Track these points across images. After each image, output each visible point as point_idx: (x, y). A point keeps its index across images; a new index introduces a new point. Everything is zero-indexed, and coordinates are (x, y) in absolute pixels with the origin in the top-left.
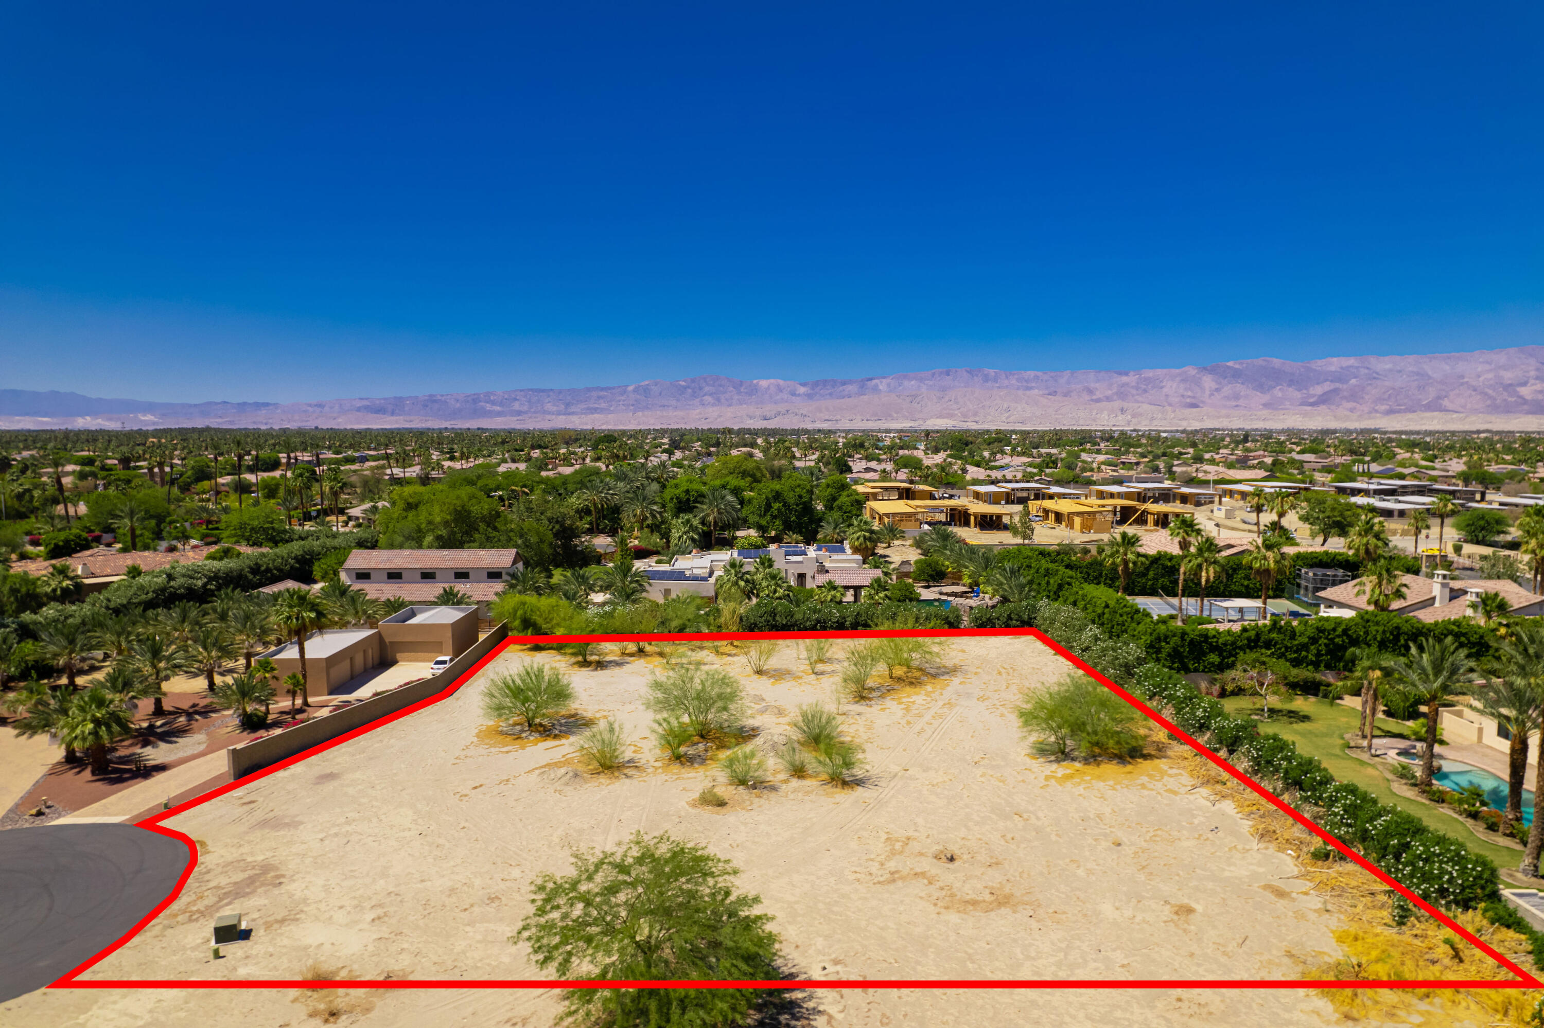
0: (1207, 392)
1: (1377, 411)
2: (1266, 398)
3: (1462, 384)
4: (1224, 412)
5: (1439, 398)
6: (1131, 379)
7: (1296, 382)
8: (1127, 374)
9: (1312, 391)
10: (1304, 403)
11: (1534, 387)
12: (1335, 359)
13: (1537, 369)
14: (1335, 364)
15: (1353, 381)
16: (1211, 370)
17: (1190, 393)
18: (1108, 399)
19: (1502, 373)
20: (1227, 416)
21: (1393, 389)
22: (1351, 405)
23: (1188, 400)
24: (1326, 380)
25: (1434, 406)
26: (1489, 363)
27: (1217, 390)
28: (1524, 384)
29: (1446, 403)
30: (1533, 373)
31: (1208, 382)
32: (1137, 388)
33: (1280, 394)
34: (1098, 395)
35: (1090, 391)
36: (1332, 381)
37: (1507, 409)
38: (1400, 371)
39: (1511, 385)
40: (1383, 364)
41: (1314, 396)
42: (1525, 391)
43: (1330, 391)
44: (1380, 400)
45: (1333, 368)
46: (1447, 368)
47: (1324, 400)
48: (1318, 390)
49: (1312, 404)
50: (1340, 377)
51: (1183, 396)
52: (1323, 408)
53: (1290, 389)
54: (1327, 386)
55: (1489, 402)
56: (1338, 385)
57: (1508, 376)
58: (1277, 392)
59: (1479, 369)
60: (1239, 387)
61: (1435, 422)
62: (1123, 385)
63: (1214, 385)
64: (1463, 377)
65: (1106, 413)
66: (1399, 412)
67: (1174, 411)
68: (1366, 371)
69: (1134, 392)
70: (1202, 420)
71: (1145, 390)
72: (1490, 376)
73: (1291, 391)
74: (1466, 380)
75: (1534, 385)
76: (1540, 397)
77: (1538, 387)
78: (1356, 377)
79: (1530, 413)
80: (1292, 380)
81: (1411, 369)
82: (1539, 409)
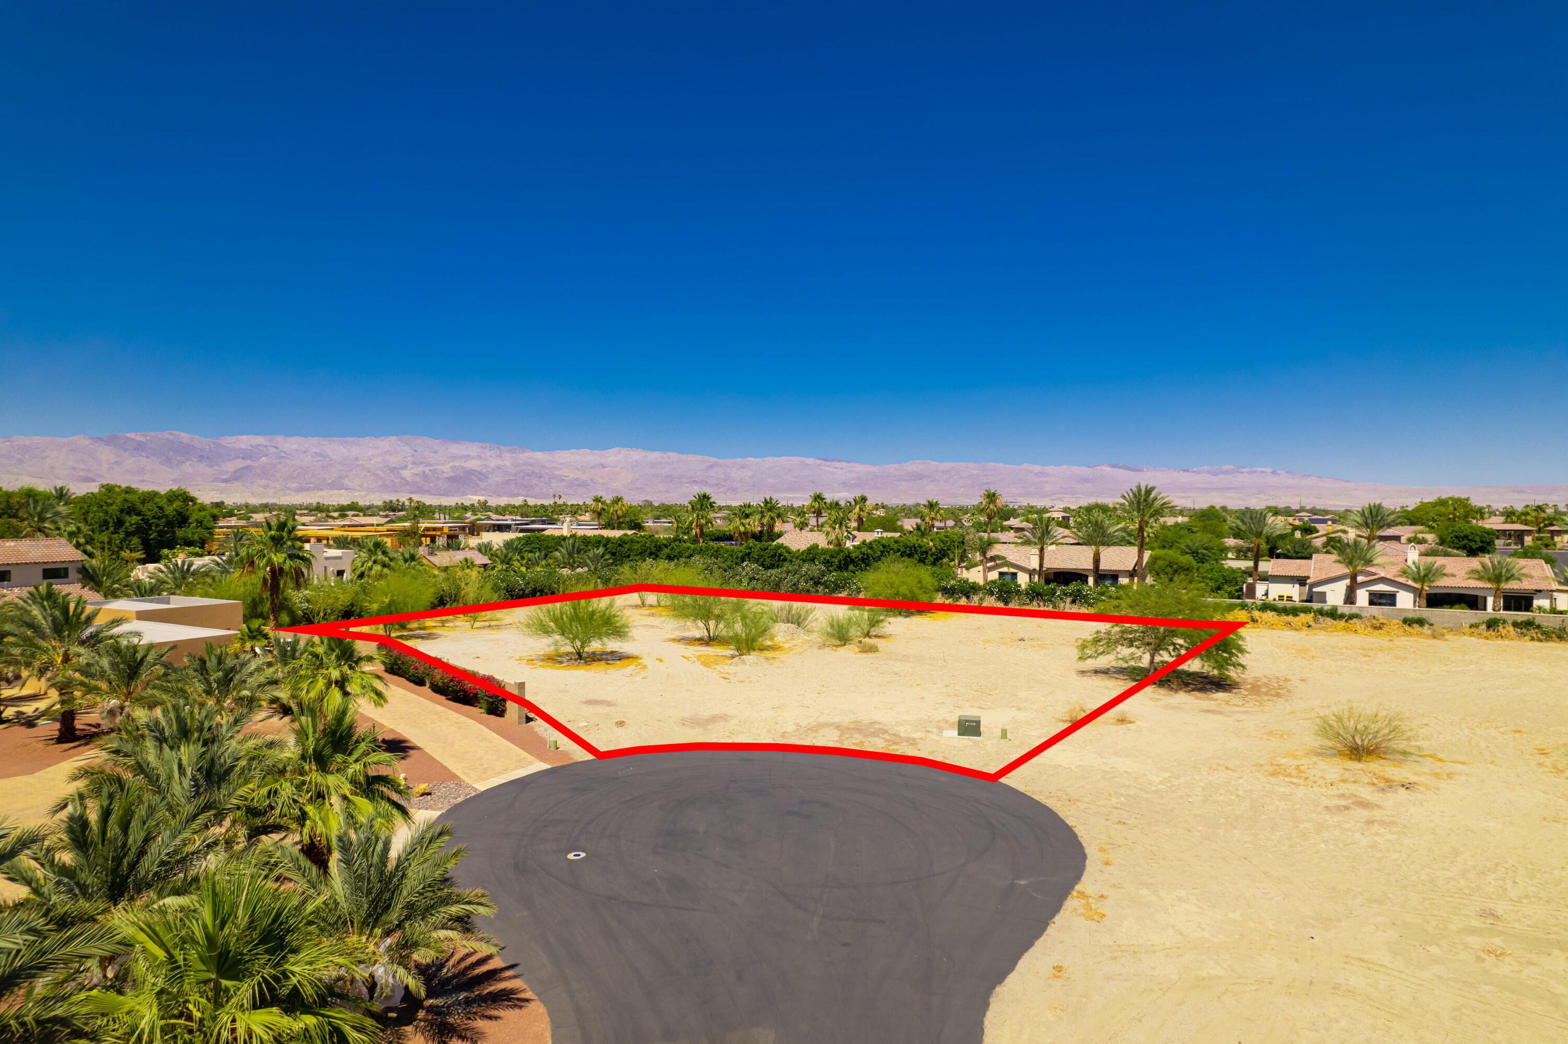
0: (105, 466)
1: (289, 489)
2: (175, 474)
3: (358, 465)
5: (339, 478)
7: (207, 458)
9: (222, 469)
10: (216, 480)
11: (412, 471)
12: (242, 438)
13: (413, 456)
15: (264, 459)
16: (110, 441)
17: (82, 466)
19: (388, 457)
21: (301, 468)
22: (264, 482)
23: (82, 474)
24: (237, 457)
25: (337, 486)
26: (377, 448)
27: (117, 463)
28: (405, 468)
29: (346, 483)
30: (410, 459)
31: (106, 454)
33: (191, 470)
36: (241, 459)
37: (396, 488)
38: (305, 452)
39: (395, 468)
40: (289, 444)
41: (228, 472)
42: (406, 473)
43: (243, 468)
44: (289, 480)
45: (243, 446)
46: (344, 450)
47: (238, 477)
48: (231, 467)
49: (225, 481)
50: (249, 455)
51: (74, 469)
52: (239, 484)
53: (201, 465)
54: (239, 464)
55: (382, 482)
56: (248, 462)
57: (393, 460)
58: (187, 468)
59: (370, 454)
60: (143, 461)
63: (113, 458)
64: (357, 459)
68: (275, 450)
71: (20, 461)
72: (379, 459)
73: (202, 467)
74: (360, 462)
75: (412, 468)
76: (417, 479)
77: (415, 470)
78: (265, 456)
79: (410, 492)
80: (202, 456)
81: (314, 450)
82: (418, 490)
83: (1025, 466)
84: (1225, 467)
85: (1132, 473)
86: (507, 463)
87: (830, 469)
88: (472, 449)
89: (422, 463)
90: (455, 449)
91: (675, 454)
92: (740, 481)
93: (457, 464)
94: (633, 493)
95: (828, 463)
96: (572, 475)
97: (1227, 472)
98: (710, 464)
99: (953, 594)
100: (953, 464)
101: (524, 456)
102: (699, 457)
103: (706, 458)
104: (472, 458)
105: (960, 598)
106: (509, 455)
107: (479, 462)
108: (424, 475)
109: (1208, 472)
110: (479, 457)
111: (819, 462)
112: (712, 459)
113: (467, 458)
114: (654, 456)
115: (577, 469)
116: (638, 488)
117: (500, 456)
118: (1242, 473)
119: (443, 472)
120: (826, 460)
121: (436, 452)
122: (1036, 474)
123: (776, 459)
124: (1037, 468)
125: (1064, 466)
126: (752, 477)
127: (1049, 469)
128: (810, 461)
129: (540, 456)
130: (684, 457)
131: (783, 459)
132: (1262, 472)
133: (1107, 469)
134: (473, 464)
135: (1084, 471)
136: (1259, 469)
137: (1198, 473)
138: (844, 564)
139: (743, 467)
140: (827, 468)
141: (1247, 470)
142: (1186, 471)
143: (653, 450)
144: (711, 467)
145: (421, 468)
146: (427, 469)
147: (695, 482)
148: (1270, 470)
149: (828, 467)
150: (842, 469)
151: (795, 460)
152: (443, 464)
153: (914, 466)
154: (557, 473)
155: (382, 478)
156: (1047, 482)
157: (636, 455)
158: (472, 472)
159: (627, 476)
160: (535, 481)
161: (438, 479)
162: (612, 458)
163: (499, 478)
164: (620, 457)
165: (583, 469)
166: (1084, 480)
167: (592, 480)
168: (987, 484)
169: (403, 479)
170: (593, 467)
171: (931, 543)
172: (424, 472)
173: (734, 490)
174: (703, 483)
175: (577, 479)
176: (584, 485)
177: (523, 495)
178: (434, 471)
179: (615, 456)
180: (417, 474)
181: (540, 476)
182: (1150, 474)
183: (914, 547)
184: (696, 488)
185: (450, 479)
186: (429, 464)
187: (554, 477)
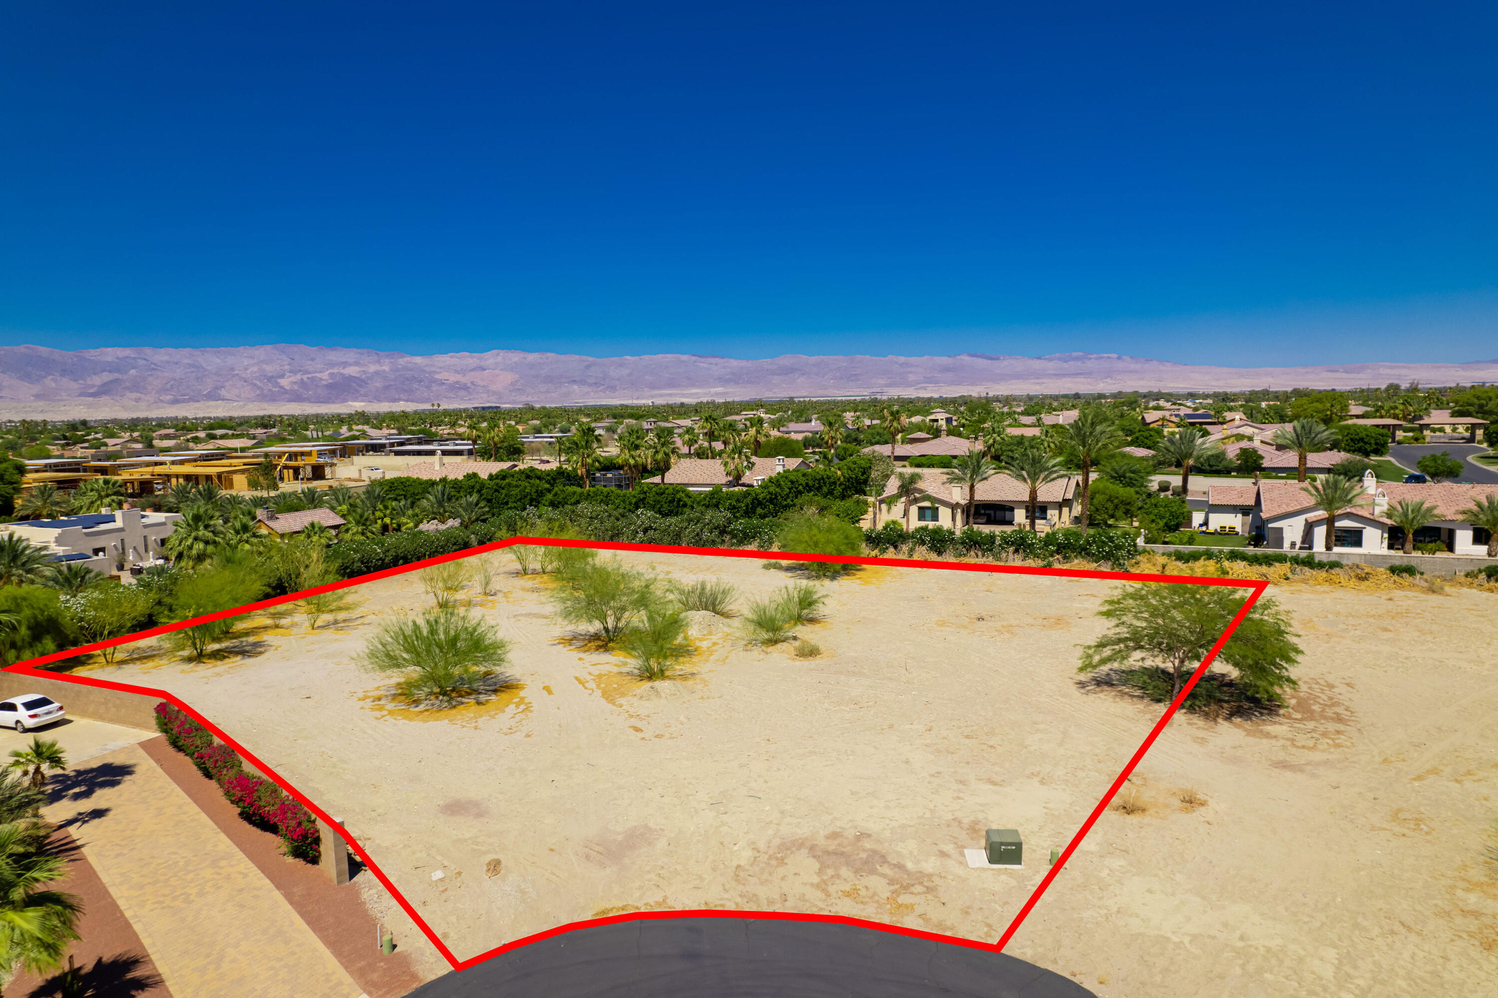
1: (162, 401)
2: (36, 389)
5: (217, 388)
7: (71, 372)
9: (89, 382)
10: (82, 395)
11: (290, 379)
12: (109, 349)
13: (289, 364)
14: (111, 354)
15: (133, 371)
19: (265, 366)
21: (174, 380)
22: (135, 395)
24: (104, 371)
25: (213, 396)
26: (252, 358)
28: (282, 376)
29: (223, 392)
30: (287, 367)
33: (53, 385)
36: (110, 372)
37: (272, 398)
38: (177, 363)
39: (272, 377)
40: (161, 356)
41: (93, 386)
42: (284, 382)
43: (111, 382)
44: (163, 390)
45: (109, 359)
46: (218, 361)
47: (104, 390)
48: (97, 380)
49: (92, 395)
50: (118, 368)
52: (105, 399)
53: (64, 380)
54: (106, 377)
55: (258, 392)
56: (117, 375)
57: (269, 369)
58: (49, 382)
59: (246, 363)
61: (220, 410)
64: (233, 369)
66: (184, 401)
68: (144, 362)
72: (255, 369)
73: (66, 382)
74: (236, 372)
75: (289, 377)
76: (296, 387)
77: (293, 379)
78: (134, 368)
79: (290, 401)
80: (64, 370)
81: (186, 361)
82: (297, 398)
83: (890, 357)
84: (1075, 354)
85: (989, 361)
86: (386, 368)
87: (705, 365)
88: (350, 355)
89: (300, 371)
90: (334, 356)
91: (553, 355)
92: (619, 379)
93: (335, 371)
94: (514, 394)
95: (703, 360)
96: (453, 378)
97: (1077, 359)
98: (587, 363)
99: (878, 544)
100: (822, 357)
101: (402, 361)
102: (577, 357)
103: (584, 358)
104: (351, 365)
105: (887, 548)
106: (387, 361)
107: (357, 369)
108: (303, 384)
109: (1059, 359)
110: (357, 364)
111: (694, 358)
112: (590, 359)
113: (345, 364)
114: (532, 357)
115: (457, 372)
116: (519, 390)
117: (378, 362)
118: (1090, 359)
119: (321, 379)
120: (700, 356)
121: (313, 360)
122: (901, 365)
123: (652, 356)
124: (902, 359)
125: (926, 357)
126: (629, 375)
127: (913, 360)
128: (684, 358)
129: (418, 360)
130: (562, 358)
131: (660, 356)
132: (1109, 358)
133: (966, 359)
134: (352, 371)
135: (944, 360)
136: (1106, 355)
137: (1050, 360)
138: (752, 508)
139: (621, 365)
140: (702, 365)
141: (1095, 356)
142: (1039, 358)
143: (530, 351)
144: (588, 366)
145: (299, 376)
146: (305, 377)
147: (574, 382)
148: (1116, 356)
149: (703, 363)
150: (716, 364)
151: (670, 357)
152: (321, 372)
153: (786, 360)
154: (437, 376)
155: (259, 388)
156: (911, 372)
157: (515, 357)
158: (351, 378)
159: (507, 378)
160: (415, 386)
161: (317, 386)
162: (491, 361)
163: (378, 384)
164: (499, 359)
165: (462, 372)
166: (945, 369)
167: (472, 383)
168: (855, 375)
169: (282, 387)
170: (473, 370)
171: (839, 473)
172: (302, 379)
173: (613, 388)
174: (582, 382)
175: (457, 382)
176: (465, 388)
177: (404, 400)
178: (312, 379)
179: (493, 358)
180: (295, 383)
181: (420, 381)
182: (1006, 363)
183: (823, 478)
184: (576, 387)
185: (330, 386)
186: (307, 372)
187: (435, 381)
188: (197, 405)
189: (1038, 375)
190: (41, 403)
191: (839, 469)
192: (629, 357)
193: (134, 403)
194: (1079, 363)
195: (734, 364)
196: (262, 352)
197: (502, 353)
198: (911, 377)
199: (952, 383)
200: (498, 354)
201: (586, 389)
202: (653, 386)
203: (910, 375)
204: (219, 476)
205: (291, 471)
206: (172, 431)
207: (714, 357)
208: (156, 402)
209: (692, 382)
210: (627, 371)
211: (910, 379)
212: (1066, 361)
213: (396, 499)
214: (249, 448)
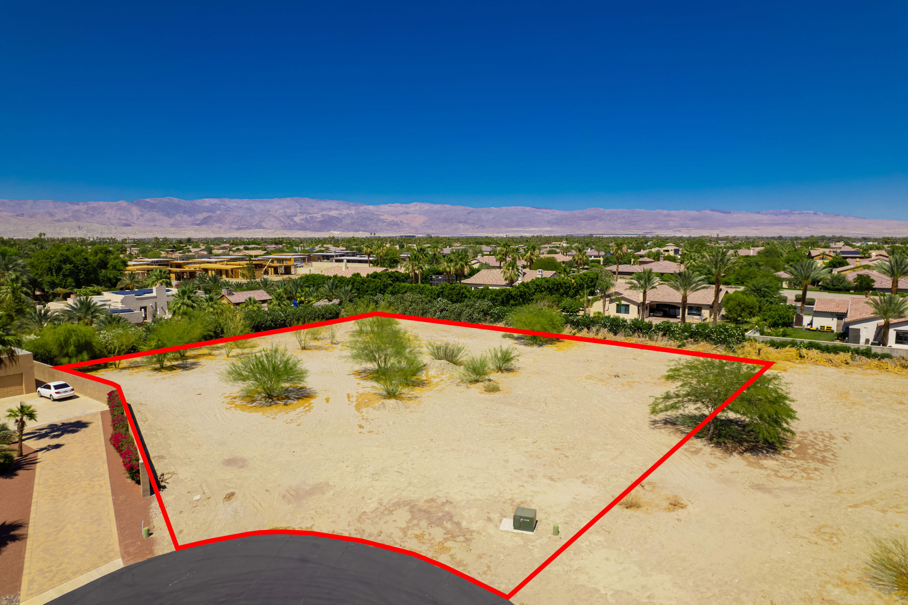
0: (135, 217)
1: (232, 229)
2: (171, 221)
3: (270, 215)
4: (148, 229)
5: (260, 222)
6: (82, 207)
7: (188, 212)
8: (78, 204)
9: (197, 217)
10: (193, 224)
11: (300, 217)
12: (207, 200)
13: (300, 209)
14: (208, 202)
15: (218, 212)
16: (136, 204)
17: (124, 218)
18: (66, 220)
19: (287, 210)
20: (151, 231)
21: (239, 216)
22: (219, 225)
23: (124, 222)
24: (204, 211)
25: (259, 226)
27: (141, 215)
28: (296, 216)
29: (264, 224)
30: (298, 210)
31: (135, 211)
32: (87, 213)
33: (179, 219)
34: (58, 217)
35: (51, 215)
36: (207, 212)
37: (290, 228)
38: (240, 207)
39: (290, 216)
40: (233, 203)
41: (199, 220)
42: (296, 219)
43: (207, 217)
44: (233, 222)
45: (207, 205)
46: (262, 206)
47: (205, 222)
48: (201, 216)
49: (198, 225)
50: (211, 209)
51: (120, 219)
52: (204, 227)
53: (185, 216)
54: (205, 215)
55: (282, 224)
56: (210, 214)
57: (289, 211)
58: (178, 218)
59: (276, 208)
60: (155, 214)
61: (261, 234)
62: (76, 211)
63: (140, 213)
64: (269, 211)
65: (67, 229)
66: (243, 229)
67: (116, 229)
68: (224, 207)
69: (85, 216)
70: (135, 234)
71: (92, 215)
72: (281, 211)
73: (186, 217)
74: (271, 213)
75: (300, 216)
76: (303, 222)
77: (301, 217)
78: (219, 210)
79: (299, 230)
80: (185, 211)
81: (246, 206)
82: (303, 228)
83: (658, 210)
84: (783, 211)
85: (724, 215)
86: (353, 212)
87: (540, 214)
88: (333, 204)
89: (305, 213)
90: (324, 204)
91: (448, 206)
92: (487, 221)
93: (324, 213)
94: (425, 229)
95: (539, 210)
96: (390, 218)
97: (785, 214)
98: (468, 211)
99: (578, 326)
100: (614, 210)
101: (362, 208)
102: (463, 207)
103: (467, 208)
104: (333, 210)
105: (582, 329)
106: (354, 208)
107: (337, 212)
108: (306, 220)
109: (772, 214)
110: (337, 209)
111: (533, 209)
112: (471, 208)
113: (330, 209)
114: (436, 207)
115: (392, 215)
116: (428, 226)
117: (349, 208)
118: (794, 214)
119: (317, 218)
120: (538, 208)
121: (313, 206)
122: (665, 216)
123: (508, 208)
124: (666, 212)
125: (681, 211)
126: (493, 219)
127: (672, 212)
128: (528, 209)
129: (371, 207)
130: (454, 207)
131: (513, 207)
132: (807, 213)
133: (708, 212)
134: (334, 213)
135: (694, 213)
136: (806, 212)
137: (765, 214)
139: (489, 213)
140: (538, 213)
141: (797, 212)
142: (758, 213)
143: (435, 203)
144: (469, 213)
145: (304, 216)
146: (308, 217)
147: (460, 222)
148: (813, 212)
149: (539, 213)
150: (547, 213)
151: (519, 208)
152: (316, 214)
153: (590, 212)
154: (381, 217)
155: (283, 222)
156: (671, 220)
157: (426, 207)
158: (333, 217)
159: (420, 220)
160: (369, 222)
161: (314, 222)
162: (413, 209)
163: (348, 221)
164: (417, 208)
165: (396, 215)
166: (694, 219)
167: (401, 222)
168: (634, 221)
169: (295, 222)
170: (402, 214)
171: (573, 281)
172: (306, 218)
173: (483, 227)
174: (465, 222)
175: (392, 221)
176: (397, 224)
177: (362, 231)
178: (312, 218)
179: (414, 207)
180: (303, 220)
181: (372, 220)
182: (735, 216)
183: (560, 284)
184: (461, 225)
185: (321, 222)
186: (309, 214)
187: (379, 220)
188: (250, 231)
189: (757, 224)
190: (173, 229)
191: (573, 278)
192: (493, 208)
193: (218, 229)
194: (786, 216)
195: (558, 213)
196: (285, 202)
197: (419, 204)
198: (671, 224)
199: (698, 228)
200: (416, 205)
201: (467, 226)
202: (507, 226)
203: (671, 222)
204: (232, 270)
205: (273, 269)
206: (228, 245)
207: (546, 208)
208: (229, 229)
209: (532, 223)
210: (492, 216)
211: (670, 225)
212: (776, 215)
213: (309, 287)
214: (261, 255)
